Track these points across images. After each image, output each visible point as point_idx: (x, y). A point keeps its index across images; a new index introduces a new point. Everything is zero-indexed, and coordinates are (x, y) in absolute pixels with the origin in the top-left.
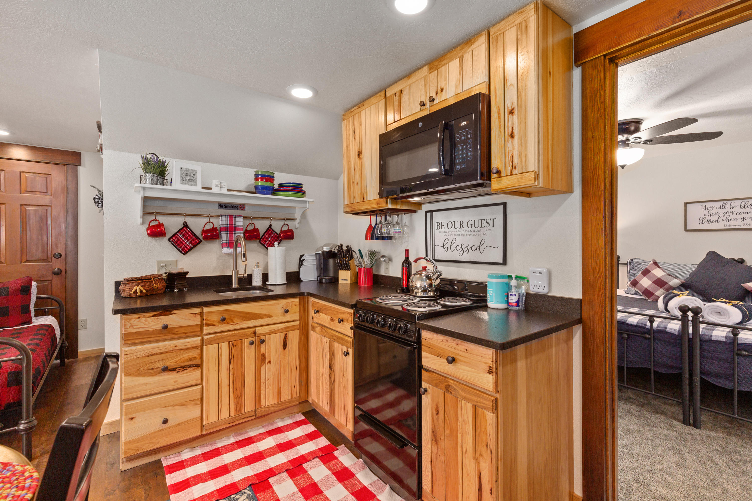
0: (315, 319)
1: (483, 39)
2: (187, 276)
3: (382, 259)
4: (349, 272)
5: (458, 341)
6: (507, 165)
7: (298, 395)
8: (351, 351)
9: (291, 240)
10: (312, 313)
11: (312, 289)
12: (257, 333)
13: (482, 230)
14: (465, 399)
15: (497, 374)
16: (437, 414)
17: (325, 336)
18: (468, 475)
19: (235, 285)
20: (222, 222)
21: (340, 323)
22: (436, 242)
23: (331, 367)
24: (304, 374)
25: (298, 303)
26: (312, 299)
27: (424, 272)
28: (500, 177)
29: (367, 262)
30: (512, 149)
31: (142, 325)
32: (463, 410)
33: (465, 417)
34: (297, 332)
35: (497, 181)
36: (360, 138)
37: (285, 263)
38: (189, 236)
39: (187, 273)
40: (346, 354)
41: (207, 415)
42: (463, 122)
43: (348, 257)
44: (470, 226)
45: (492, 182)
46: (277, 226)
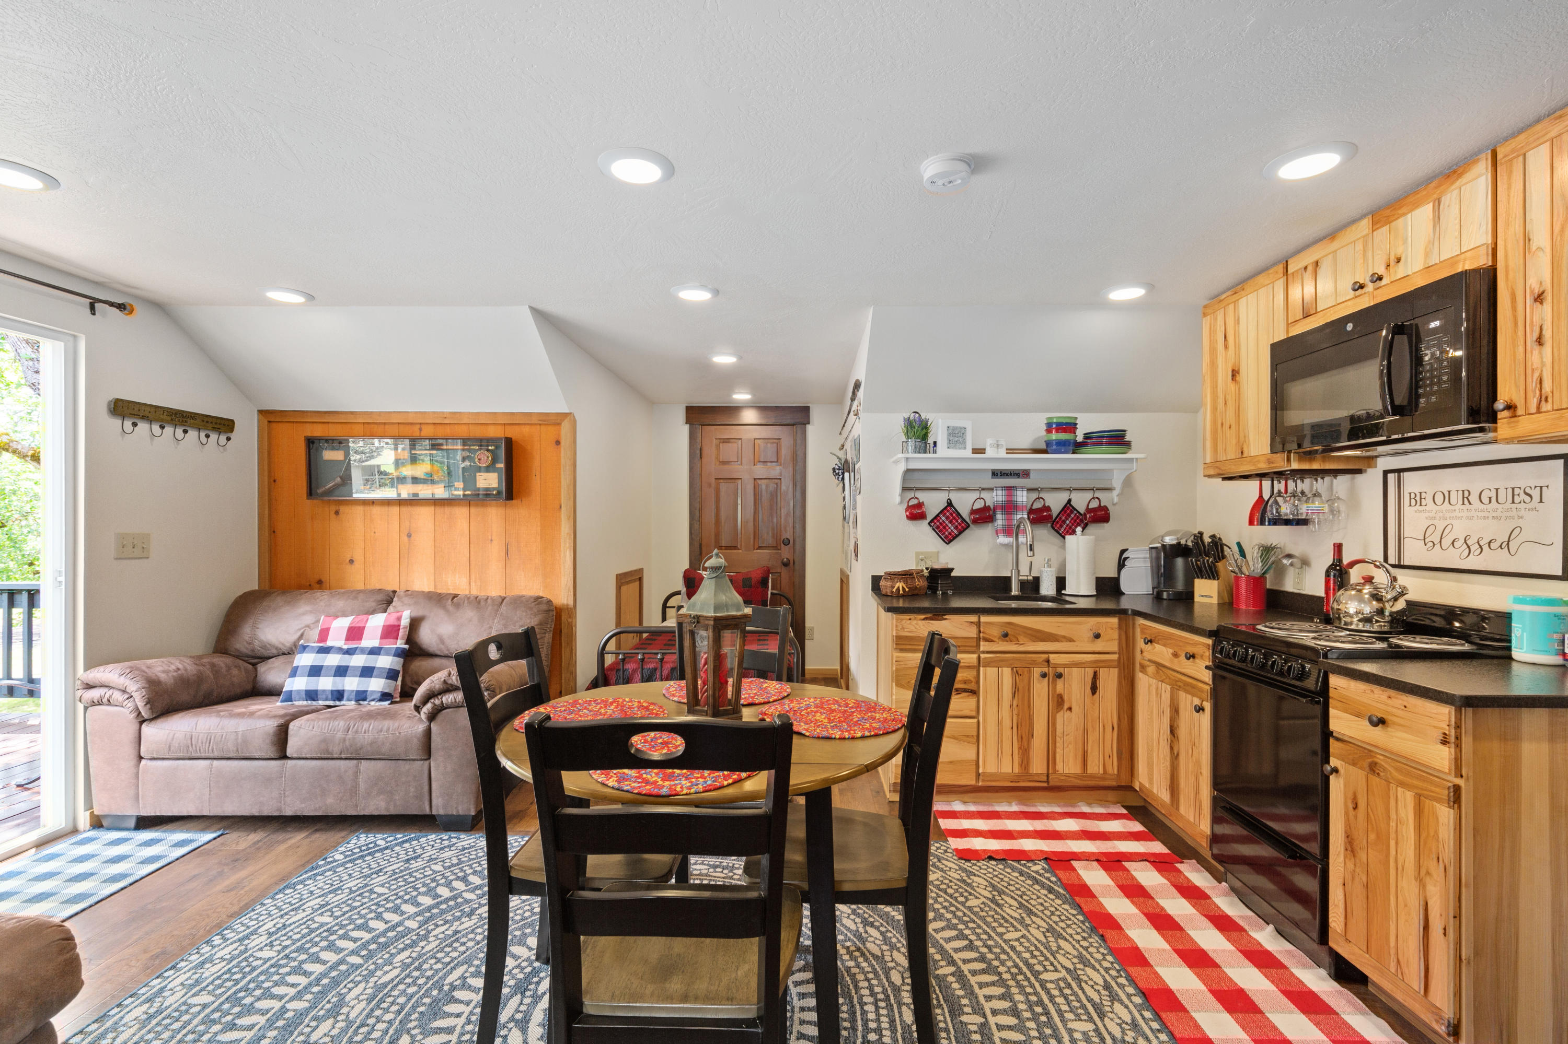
0: (1145, 654)
1: (1482, 168)
2: (953, 574)
3: (1285, 561)
4: (1215, 583)
5: (1392, 692)
6: (1530, 395)
7: (1116, 772)
8: (1207, 706)
9: (1105, 524)
10: (1140, 643)
11: (1145, 606)
12: (1052, 661)
13: (1514, 510)
14: (1402, 784)
15: (1458, 746)
16: (1355, 808)
17: (1162, 681)
18: (1406, 906)
19: (1015, 591)
20: (996, 497)
21: (1188, 659)
22: (1407, 531)
23: (1172, 731)
24: (1126, 742)
25: (1117, 626)
26: (1141, 621)
27: (1367, 587)
28: (1515, 416)
29: (1254, 566)
30: (1539, 366)
31: (913, 629)
32: (1399, 802)
33: (1402, 814)
34: (1115, 672)
35: (1508, 423)
36: (1237, 346)
37: (1094, 559)
38: (954, 518)
39: (952, 570)
40: (1200, 709)
41: (984, 761)
42: (1433, 321)
43: (1214, 555)
44: (1486, 500)
45: (1499, 425)
46: (1081, 502)
